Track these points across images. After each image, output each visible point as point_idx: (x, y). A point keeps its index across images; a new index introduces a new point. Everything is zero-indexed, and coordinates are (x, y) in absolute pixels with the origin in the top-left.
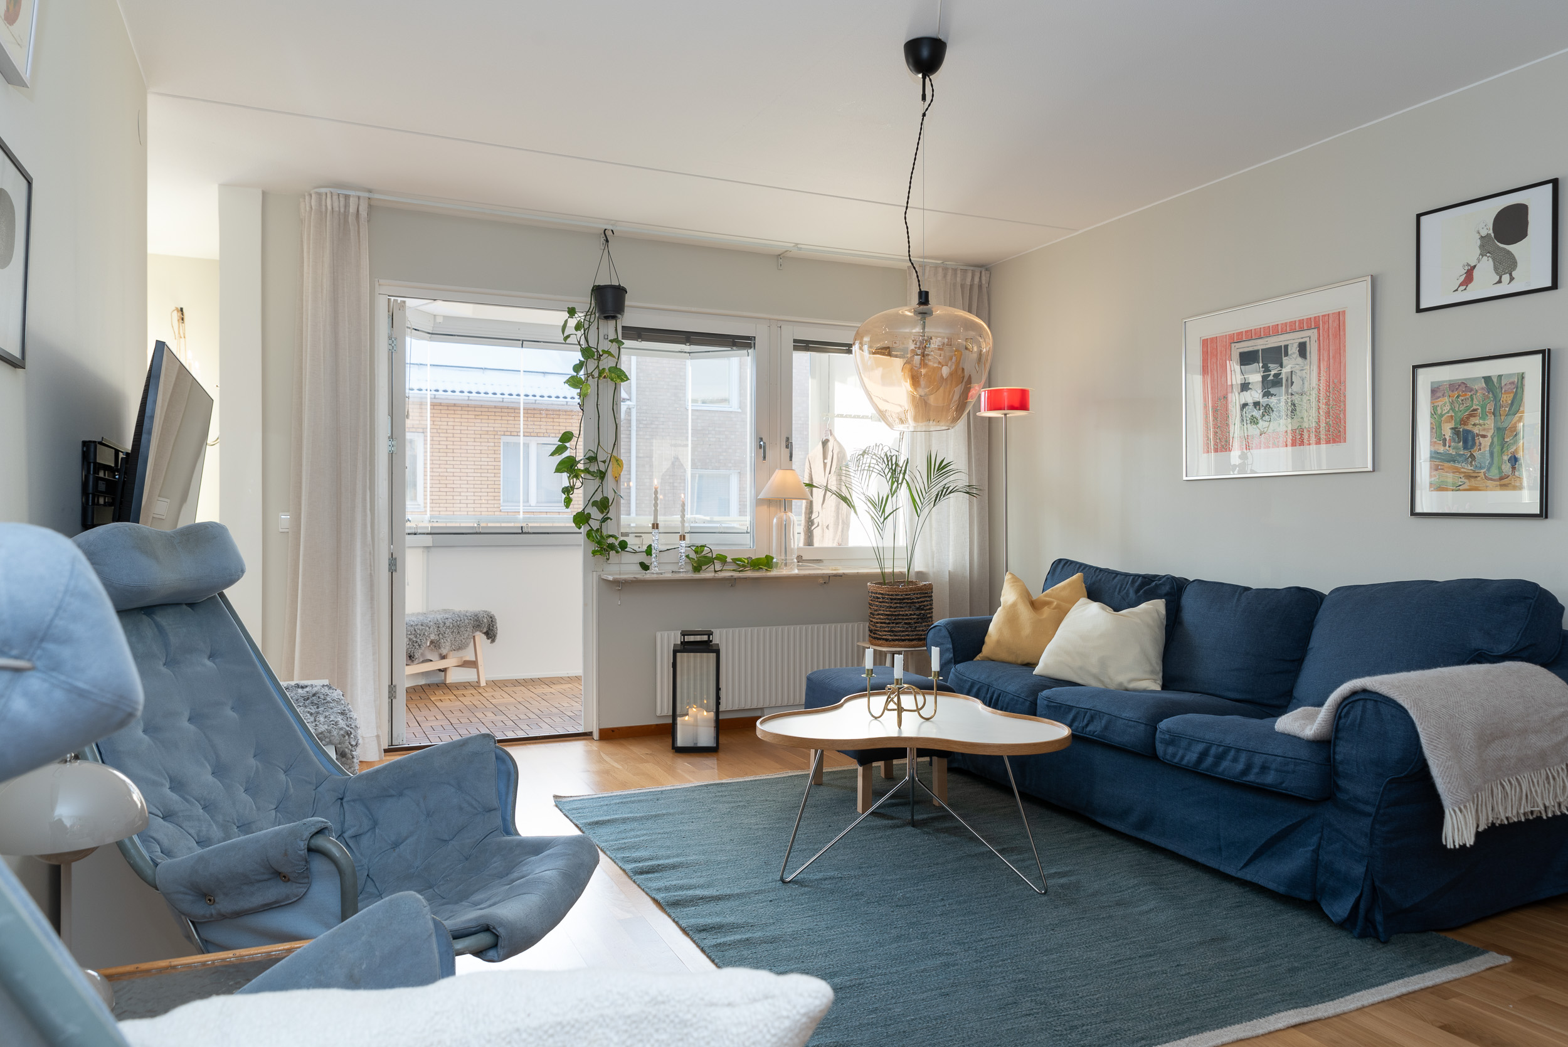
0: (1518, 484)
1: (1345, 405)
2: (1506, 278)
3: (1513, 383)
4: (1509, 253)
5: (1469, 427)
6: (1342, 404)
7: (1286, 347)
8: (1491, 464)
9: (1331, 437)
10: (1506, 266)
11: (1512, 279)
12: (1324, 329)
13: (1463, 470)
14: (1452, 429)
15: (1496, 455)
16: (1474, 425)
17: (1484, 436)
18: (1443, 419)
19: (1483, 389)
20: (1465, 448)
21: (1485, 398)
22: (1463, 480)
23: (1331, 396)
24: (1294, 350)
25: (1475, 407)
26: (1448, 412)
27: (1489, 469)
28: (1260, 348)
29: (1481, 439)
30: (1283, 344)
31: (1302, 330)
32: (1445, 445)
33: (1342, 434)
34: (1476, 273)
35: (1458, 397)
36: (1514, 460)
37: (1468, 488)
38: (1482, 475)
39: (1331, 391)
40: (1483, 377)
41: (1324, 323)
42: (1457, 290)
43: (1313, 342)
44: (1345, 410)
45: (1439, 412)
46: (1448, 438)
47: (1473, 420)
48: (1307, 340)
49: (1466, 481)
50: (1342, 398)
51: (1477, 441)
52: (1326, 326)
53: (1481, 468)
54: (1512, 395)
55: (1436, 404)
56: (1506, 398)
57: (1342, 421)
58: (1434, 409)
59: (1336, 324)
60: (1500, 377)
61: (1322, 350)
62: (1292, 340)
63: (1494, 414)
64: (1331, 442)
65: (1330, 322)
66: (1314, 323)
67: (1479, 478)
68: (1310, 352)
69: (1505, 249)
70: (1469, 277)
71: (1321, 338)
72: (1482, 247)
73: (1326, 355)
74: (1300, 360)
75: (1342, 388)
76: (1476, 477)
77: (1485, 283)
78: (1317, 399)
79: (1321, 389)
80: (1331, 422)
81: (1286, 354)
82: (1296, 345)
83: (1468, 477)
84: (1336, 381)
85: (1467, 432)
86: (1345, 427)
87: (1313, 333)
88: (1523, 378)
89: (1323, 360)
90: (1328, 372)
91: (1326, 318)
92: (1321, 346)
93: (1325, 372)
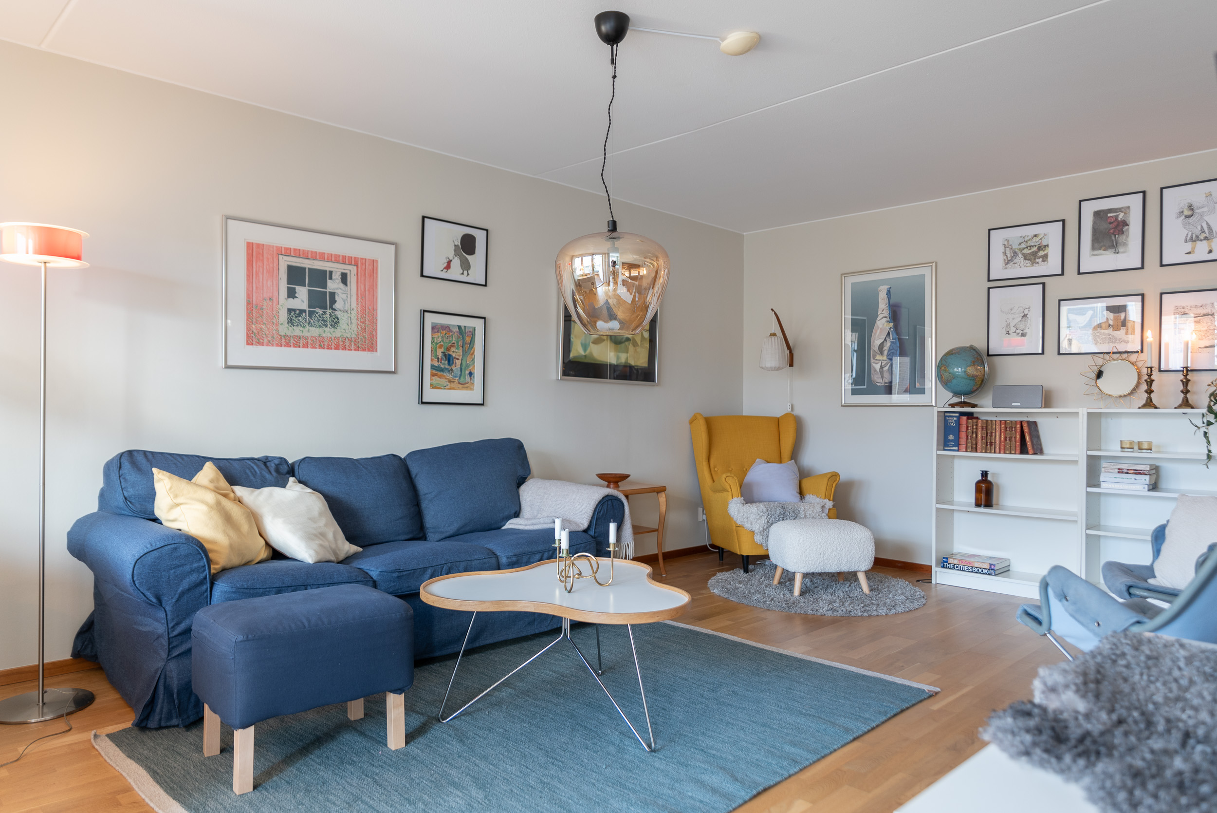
0: (472, 387)
1: (376, 326)
2: (465, 272)
3: (470, 332)
4: (467, 259)
5: (451, 353)
6: (374, 325)
7: (331, 273)
8: (461, 375)
9: (366, 347)
10: (466, 266)
11: (468, 274)
12: (361, 268)
13: (447, 377)
14: (442, 352)
15: (463, 370)
16: (453, 352)
17: (458, 359)
18: (438, 346)
19: (457, 332)
20: (449, 364)
21: (459, 337)
22: (447, 383)
23: (367, 317)
24: (337, 276)
25: (454, 342)
26: (440, 342)
27: (460, 378)
28: (307, 266)
29: (456, 360)
30: (328, 269)
31: (344, 263)
32: (438, 362)
33: (374, 345)
34: (452, 264)
35: (446, 334)
36: (471, 374)
37: (449, 388)
38: (457, 381)
39: (367, 314)
40: (458, 326)
41: (362, 264)
42: (442, 271)
43: (352, 275)
44: (376, 330)
45: (436, 341)
46: (440, 358)
47: (453, 349)
48: (348, 272)
49: (449, 384)
50: (375, 321)
51: (454, 362)
52: (364, 267)
53: (456, 377)
54: (470, 338)
55: (434, 336)
56: (468, 339)
57: (375, 337)
58: (433, 338)
59: (371, 267)
60: (465, 327)
61: (359, 283)
62: (337, 269)
63: (462, 347)
64: (367, 350)
65: (367, 264)
66: (354, 262)
67: (455, 383)
68: (350, 282)
69: (465, 257)
70: (448, 267)
71: (359, 274)
72: (455, 250)
73: (362, 287)
74: (342, 286)
75: (375, 313)
76: (454, 382)
77: (455, 272)
78: (356, 318)
79: (359, 311)
80: (366, 336)
81: (331, 278)
82: (339, 273)
83: (450, 381)
84: (370, 308)
85: (450, 355)
86: (376, 341)
87: (353, 269)
88: (475, 330)
89: (361, 290)
90: (364, 300)
91: (364, 261)
92: (359, 280)
93: (362, 299)
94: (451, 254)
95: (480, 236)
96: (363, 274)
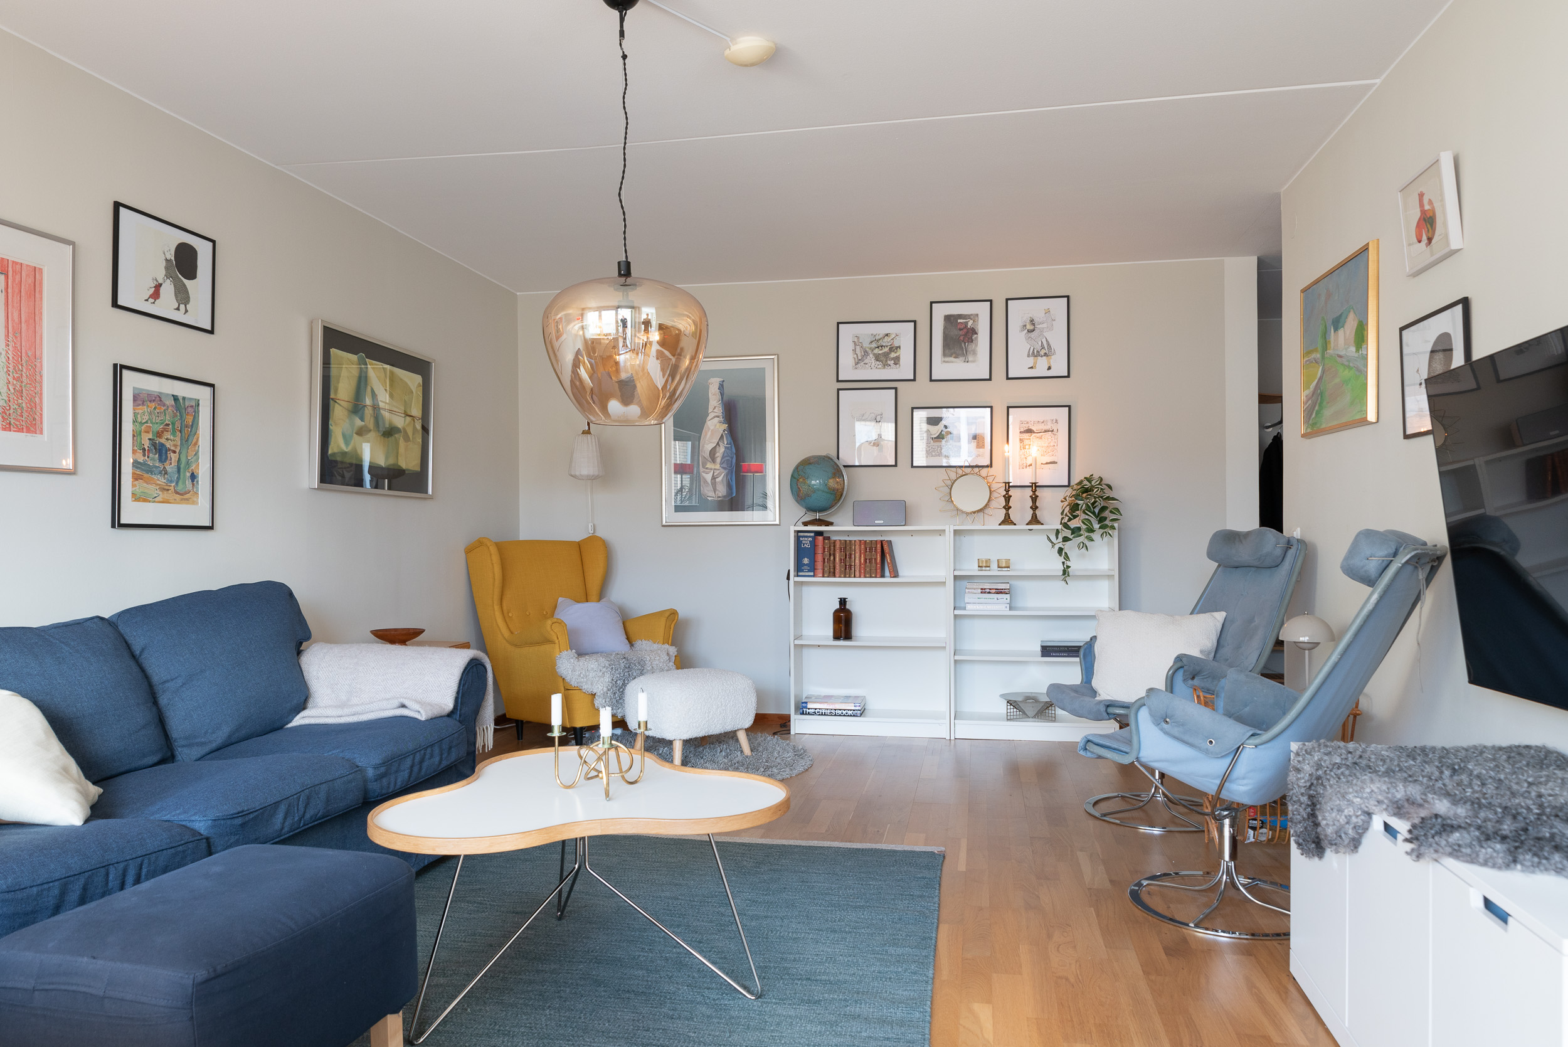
0: (195, 500)
1: (41, 386)
2: (182, 307)
3: (192, 406)
4: (184, 285)
5: (163, 441)
6: (38, 385)
8: (178, 478)
9: (24, 424)
10: (183, 297)
11: (186, 311)
12: (14, 280)
13: (158, 482)
14: (149, 439)
15: (182, 470)
16: (167, 439)
17: (174, 452)
18: (143, 428)
19: (172, 406)
20: (160, 460)
21: (175, 416)
22: (158, 492)
23: (24, 370)
25: (167, 422)
26: (146, 422)
27: (177, 483)
29: (172, 454)
32: (144, 455)
33: (38, 423)
34: (162, 290)
35: (155, 408)
36: (193, 477)
37: (162, 500)
38: (172, 488)
39: (24, 365)
40: (173, 395)
41: (14, 272)
42: (147, 300)
44: (41, 394)
45: (139, 420)
46: (147, 449)
47: (168, 435)
49: (160, 493)
50: (38, 378)
51: (169, 455)
52: (18, 278)
53: (171, 482)
54: (192, 418)
55: (137, 411)
56: (189, 419)
57: (38, 407)
58: (135, 415)
59: (31, 280)
60: (184, 398)
61: (10, 307)
63: (181, 432)
64: (25, 430)
65: (23, 274)
66: (2, 266)
67: (170, 492)
69: (182, 281)
70: (156, 295)
71: (10, 290)
72: (167, 268)
73: (16, 315)
75: (38, 365)
76: (168, 490)
77: (166, 305)
78: (5, 370)
79: (11, 358)
80: (24, 405)
83: (163, 490)
84: (30, 354)
85: (162, 445)
86: (41, 415)
87: (2, 280)
88: (198, 405)
89: (13, 320)
90: (19, 338)
91: (18, 267)
92: (10, 300)
93: (16, 337)
94: (160, 274)
95: (203, 250)
96: (17, 290)
